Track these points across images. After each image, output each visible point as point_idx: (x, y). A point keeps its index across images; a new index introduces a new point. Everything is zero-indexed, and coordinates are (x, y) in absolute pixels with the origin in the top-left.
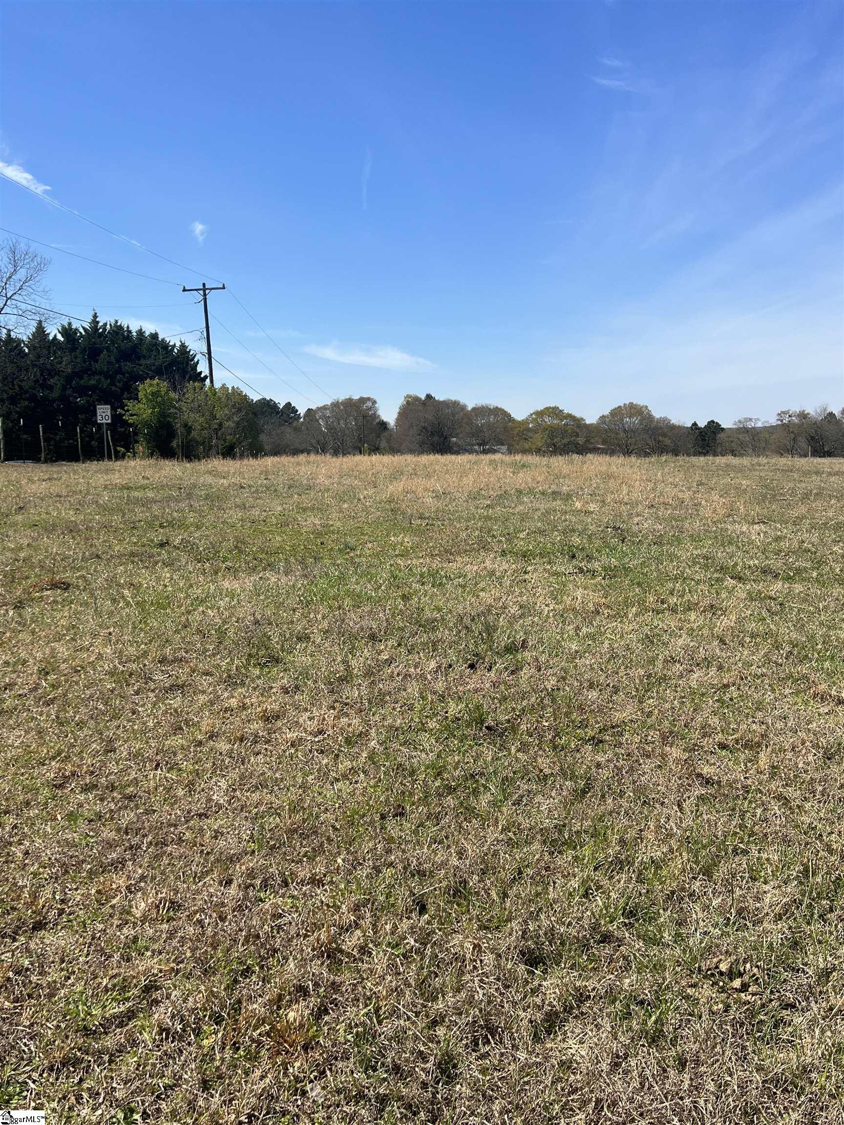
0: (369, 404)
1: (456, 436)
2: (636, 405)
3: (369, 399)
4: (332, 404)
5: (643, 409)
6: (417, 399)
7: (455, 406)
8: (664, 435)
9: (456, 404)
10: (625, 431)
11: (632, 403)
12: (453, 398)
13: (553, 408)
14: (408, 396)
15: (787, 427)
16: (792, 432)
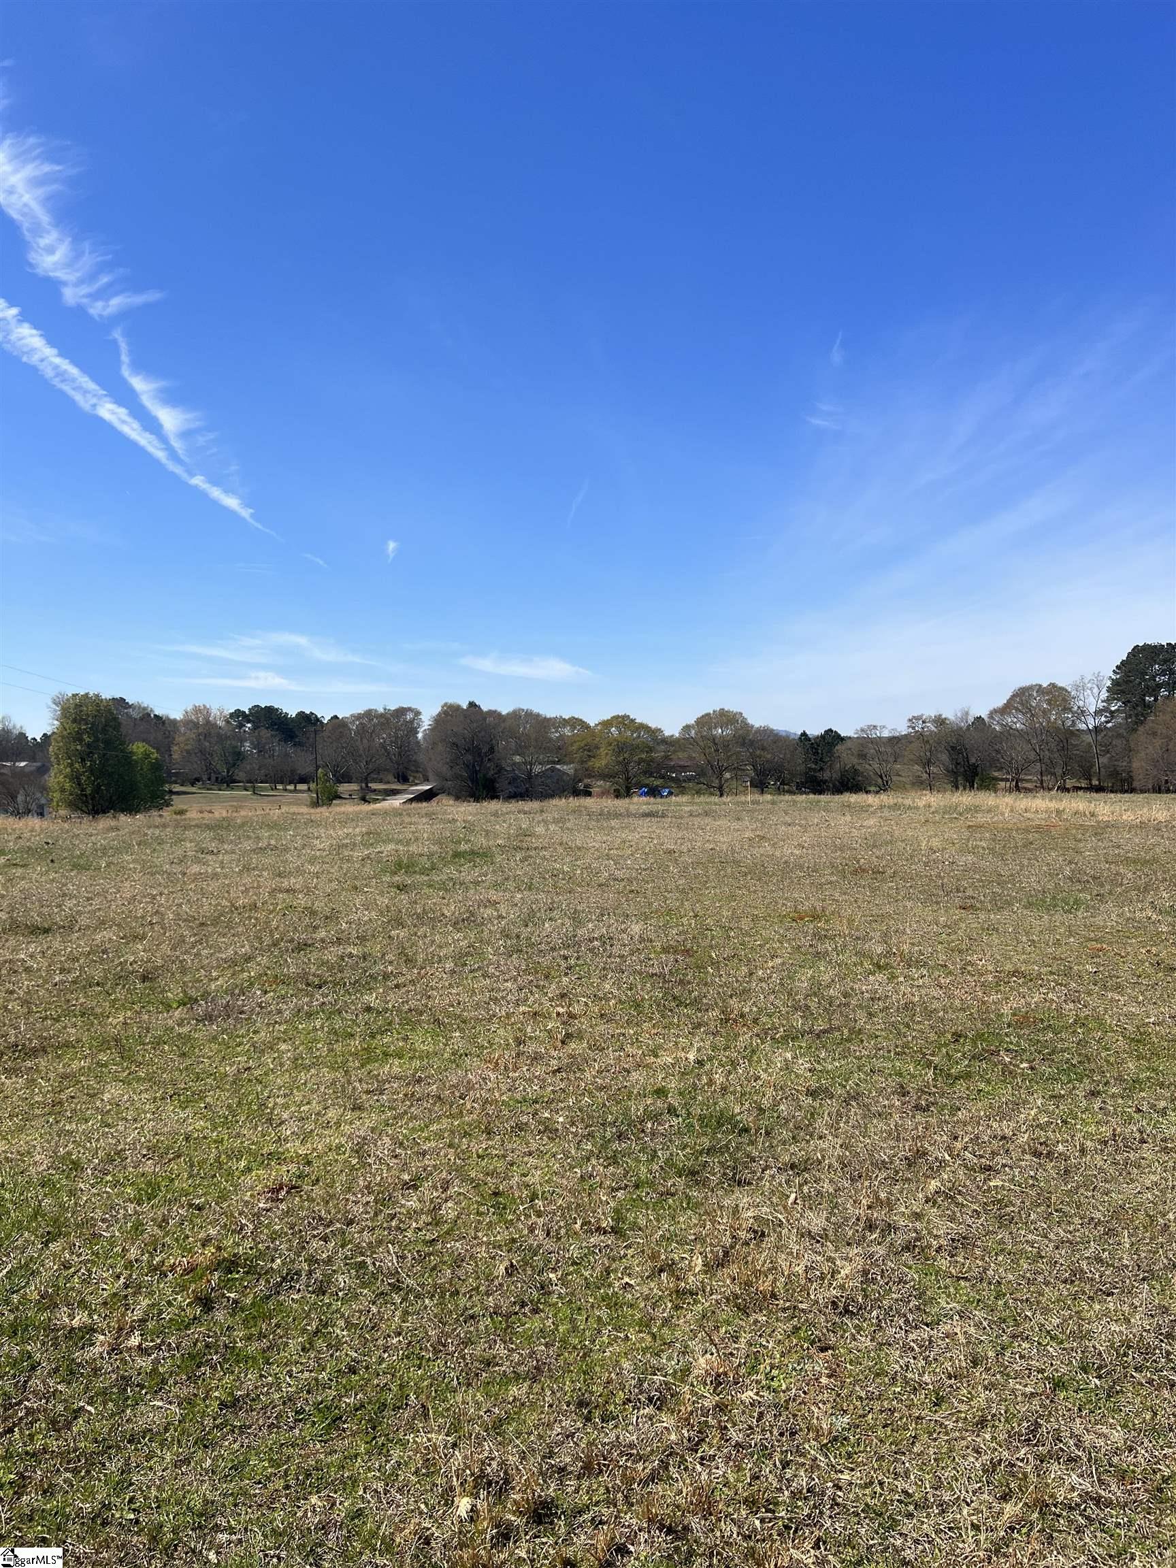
0: (409, 716)
2: (729, 712)
3: (410, 709)
5: (738, 717)
6: (457, 708)
10: (714, 744)
11: (723, 709)
13: (623, 717)
15: (920, 736)
16: (927, 742)
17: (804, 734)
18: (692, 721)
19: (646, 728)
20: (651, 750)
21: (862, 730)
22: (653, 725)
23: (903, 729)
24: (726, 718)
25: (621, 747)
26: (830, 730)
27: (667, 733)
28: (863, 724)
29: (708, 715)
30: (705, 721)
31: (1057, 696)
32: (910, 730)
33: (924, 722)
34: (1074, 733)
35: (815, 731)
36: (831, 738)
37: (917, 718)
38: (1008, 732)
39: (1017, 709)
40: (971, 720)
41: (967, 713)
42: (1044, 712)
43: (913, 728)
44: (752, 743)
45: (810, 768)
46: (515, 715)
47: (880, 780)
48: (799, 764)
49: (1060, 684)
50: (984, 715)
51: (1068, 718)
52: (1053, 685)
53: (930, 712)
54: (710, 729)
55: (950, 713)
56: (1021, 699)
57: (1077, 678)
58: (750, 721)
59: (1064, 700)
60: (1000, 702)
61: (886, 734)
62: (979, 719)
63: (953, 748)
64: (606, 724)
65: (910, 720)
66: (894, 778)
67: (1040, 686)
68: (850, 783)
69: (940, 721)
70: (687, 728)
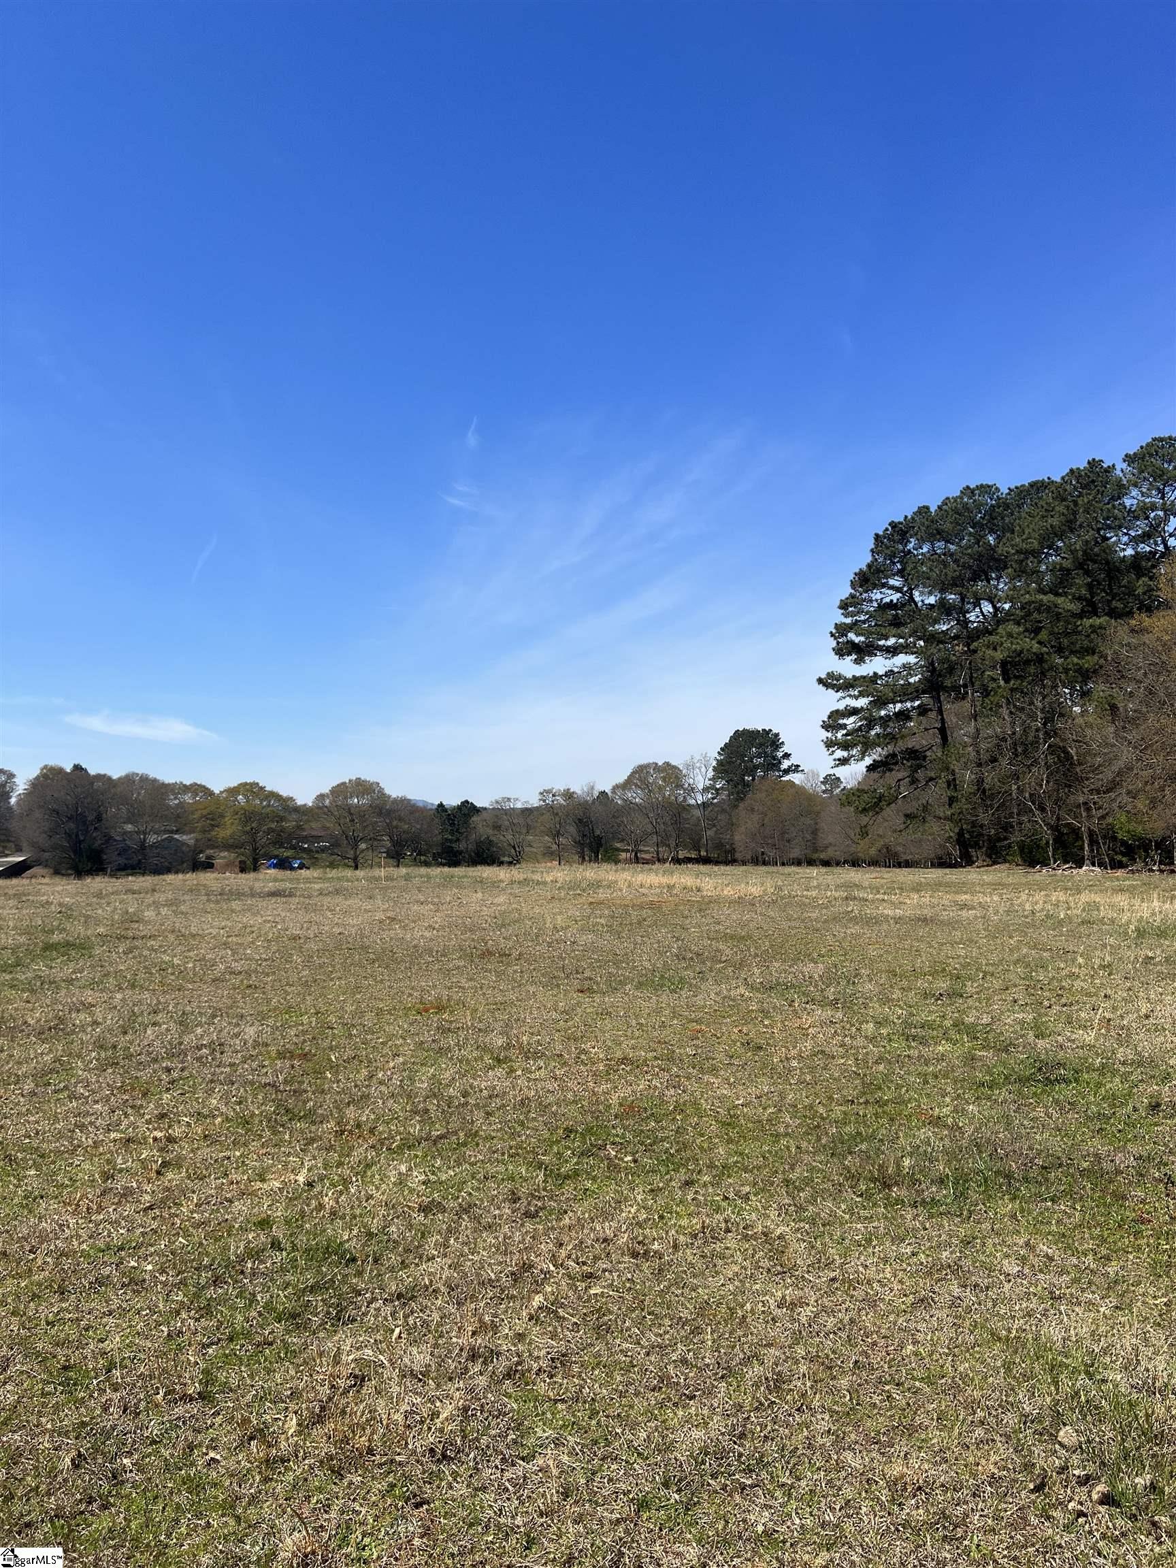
2: (365, 781)
5: (375, 787)
6: (59, 771)
10: (351, 814)
11: (360, 779)
13: (251, 784)
15: (550, 809)
16: (557, 814)
17: (441, 805)
18: (326, 790)
19: (274, 795)
20: (282, 819)
21: (497, 802)
22: (284, 793)
23: (535, 802)
24: (362, 787)
25: (248, 816)
26: (467, 802)
27: (300, 802)
28: (498, 797)
29: (344, 784)
30: (340, 791)
31: (671, 773)
32: (542, 803)
33: (554, 796)
34: (684, 808)
35: (453, 801)
36: (467, 809)
37: (548, 792)
38: (629, 806)
39: (636, 785)
40: (596, 794)
41: (592, 788)
42: (660, 788)
43: (544, 801)
44: (389, 812)
45: (446, 839)
46: (129, 780)
47: (513, 851)
48: (436, 835)
49: (673, 763)
50: (608, 790)
51: (680, 794)
52: (668, 764)
53: (560, 787)
54: (346, 798)
55: (578, 788)
56: (640, 775)
57: (688, 758)
58: (387, 791)
59: (676, 777)
60: (622, 778)
61: (519, 805)
62: (603, 793)
63: (580, 820)
64: (233, 791)
65: (541, 793)
66: (527, 849)
67: (656, 764)
68: (485, 855)
69: (568, 795)
70: (321, 797)
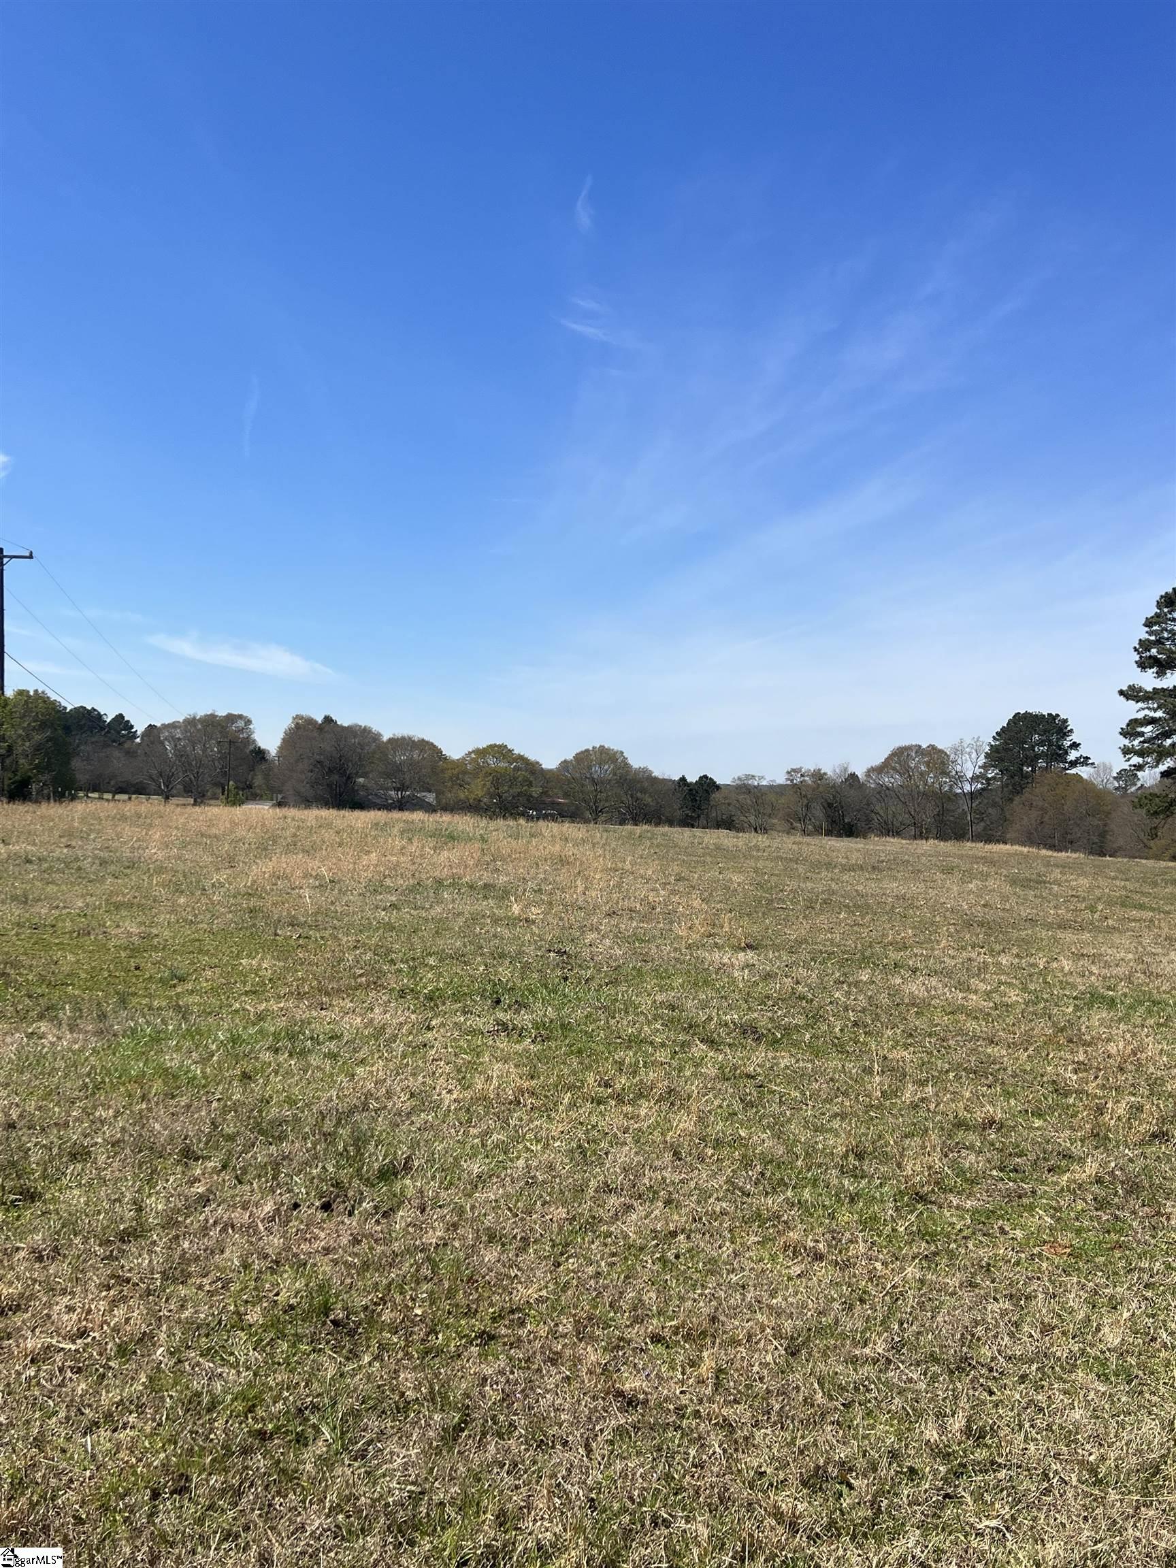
0: (241, 724)
1: (365, 775)
2: (609, 749)
3: (240, 717)
4: (185, 721)
5: (618, 756)
6: (310, 721)
7: (364, 735)
8: (643, 791)
9: (366, 731)
10: (594, 782)
11: (603, 746)
12: (363, 723)
13: (500, 746)
14: (298, 717)
15: (795, 788)
16: (805, 796)
17: (683, 779)
18: (570, 757)
19: (521, 758)
20: (530, 783)
22: (532, 757)
23: (781, 779)
24: (605, 755)
25: (497, 779)
26: (706, 777)
27: (545, 767)
29: (587, 751)
30: (583, 757)
31: (936, 759)
32: (789, 782)
33: (802, 775)
34: (951, 797)
35: (692, 778)
36: (707, 786)
37: (793, 770)
39: (894, 769)
40: (846, 776)
41: (846, 769)
42: (922, 774)
43: (792, 781)
44: (631, 783)
45: (687, 815)
48: (677, 809)
49: (940, 747)
50: (860, 772)
51: (945, 783)
52: (933, 747)
53: (809, 766)
54: (589, 766)
55: (829, 768)
56: (900, 758)
57: (957, 742)
59: (943, 763)
61: (764, 783)
62: (855, 776)
63: (830, 805)
65: (788, 773)
67: (920, 746)
69: (819, 776)
